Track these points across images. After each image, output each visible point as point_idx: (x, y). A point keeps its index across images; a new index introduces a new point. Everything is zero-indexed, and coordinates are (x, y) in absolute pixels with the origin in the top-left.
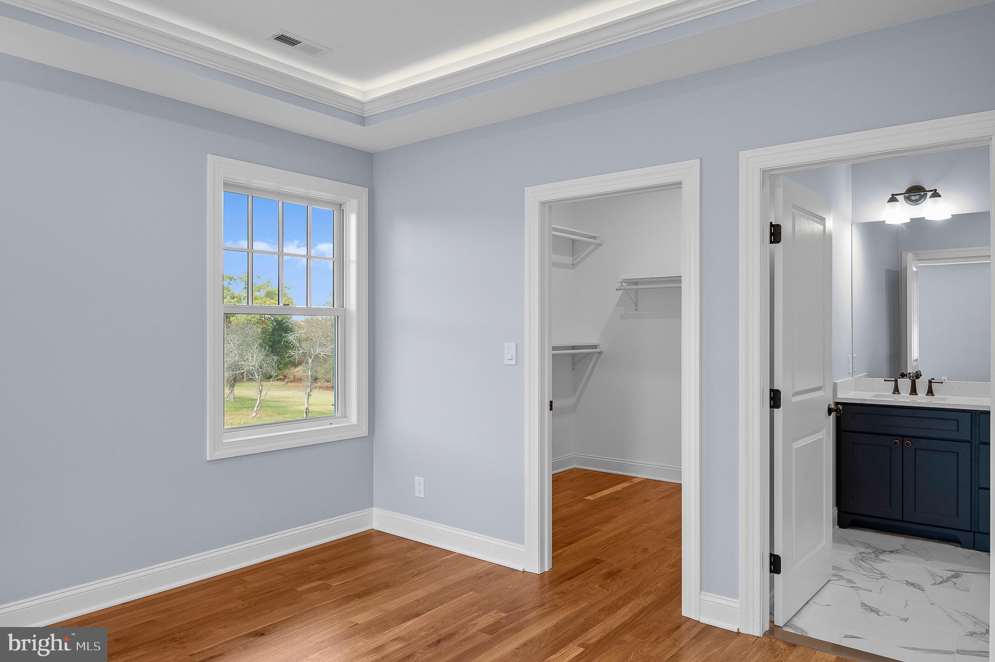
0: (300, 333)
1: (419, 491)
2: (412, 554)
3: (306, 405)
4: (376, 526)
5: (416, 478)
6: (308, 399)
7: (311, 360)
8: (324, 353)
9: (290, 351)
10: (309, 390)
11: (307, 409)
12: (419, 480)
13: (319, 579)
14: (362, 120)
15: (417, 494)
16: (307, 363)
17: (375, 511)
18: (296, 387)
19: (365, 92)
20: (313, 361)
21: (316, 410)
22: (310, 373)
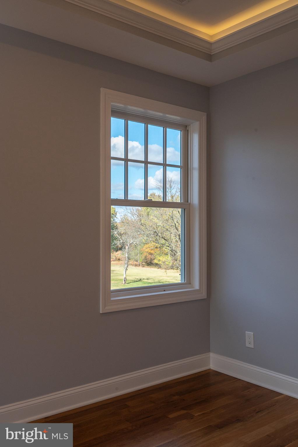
0: (121, 230)
1: (250, 342)
2: (248, 393)
3: (125, 276)
4: (213, 366)
5: (246, 332)
6: (126, 272)
7: (127, 247)
8: (135, 243)
9: (115, 241)
10: (126, 266)
11: (125, 278)
12: (249, 335)
13: (183, 409)
14: (209, 57)
15: (248, 345)
16: (125, 248)
17: (212, 355)
18: (117, 264)
19: (212, 35)
20: (128, 247)
21: (130, 279)
22: (127, 255)
